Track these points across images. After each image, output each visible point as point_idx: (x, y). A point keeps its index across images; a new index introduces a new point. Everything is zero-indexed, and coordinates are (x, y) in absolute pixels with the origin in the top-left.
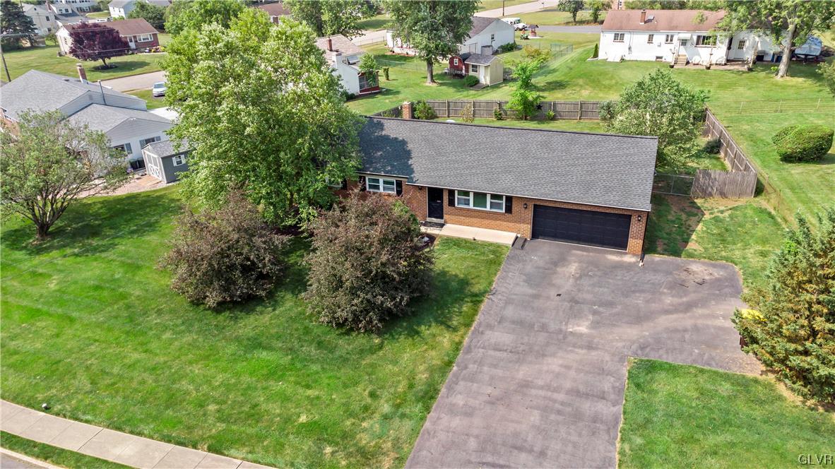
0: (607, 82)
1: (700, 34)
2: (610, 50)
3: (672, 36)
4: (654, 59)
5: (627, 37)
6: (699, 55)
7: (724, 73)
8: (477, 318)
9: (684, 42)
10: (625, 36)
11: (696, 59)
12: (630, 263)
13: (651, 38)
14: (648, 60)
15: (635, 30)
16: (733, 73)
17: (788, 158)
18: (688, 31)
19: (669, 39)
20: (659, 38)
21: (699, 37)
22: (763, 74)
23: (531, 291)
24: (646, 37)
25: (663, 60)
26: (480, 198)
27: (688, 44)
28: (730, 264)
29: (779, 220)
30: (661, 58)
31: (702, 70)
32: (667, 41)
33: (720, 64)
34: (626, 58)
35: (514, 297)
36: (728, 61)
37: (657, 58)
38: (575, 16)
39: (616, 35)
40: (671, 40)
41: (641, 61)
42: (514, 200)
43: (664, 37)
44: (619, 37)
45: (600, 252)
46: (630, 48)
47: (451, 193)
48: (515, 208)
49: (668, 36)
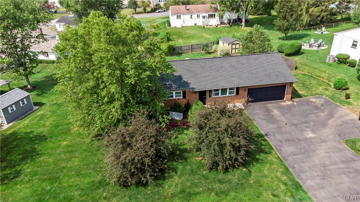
0: (185, 36)
2: (176, 23)
3: (199, 15)
4: (194, 25)
6: (210, 22)
7: (223, 28)
9: (204, 17)
10: (181, 16)
11: (210, 24)
13: (191, 16)
14: (192, 25)
15: (184, 14)
16: (226, 27)
18: (205, 13)
19: (198, 16)
20: (195, 16)
21: (209, 15)
22: (236, 27)
23: (275, 126)
24: (190, 16)
25: (197, 25)
26: (224, 91)
27: (206, 18)
28: (320, 96)
29: (315, 77)
31: (215, 27)
32: (198, 17)
33: (219, 25)
36: (221, 23)
39: (178, 16)
40: (199, 17)
41: (189, 26)
42: (240, 89)
43: (196, 16)
46: (184, 21)
47: (210, 91)
48: (240, 92)
49: (198, 15)
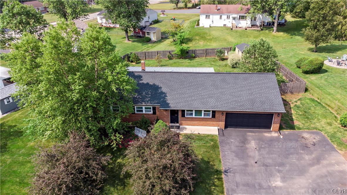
1: (240, 15)
2: (204, 22)
3: (229, 16)
4: (223, 26)
5: (211, 16)
6: (240, 23)
7: (252, 31)
8: (224, 185)
9: (234, 19)
10: (210, 16)
11: (240, 25)
12: (276, 137)
13: (221, 16)
14: (221, 26)
15: (214, 14)
16: (256, 31)
17: (306, 72)
18: (236, 14)
19: (228, 17)
20: (224, 17)
22: (267, 31)
23: (242, 163)
24: (219, 16)
25: (226, 26)
26: (198, 112)
27: (236, 19)
28: (319, 131)
30: (226, 25)
31: (244, 30)
32: (227, 18)
33: (249, 27)
34: (212, 26)
35: (235, 168)
36: (252, 26)
37: (224, 25)
38: (177, 5)
39: (207, 16)
40: (229, 18)
41: (217, 27)
42: (216, 112)
43: (226, 16)
44: (208, 17)
45: (259, 132)
46: (213, 21)
47: (183, 111)
48: (217, 115)
49: (228, 16)
